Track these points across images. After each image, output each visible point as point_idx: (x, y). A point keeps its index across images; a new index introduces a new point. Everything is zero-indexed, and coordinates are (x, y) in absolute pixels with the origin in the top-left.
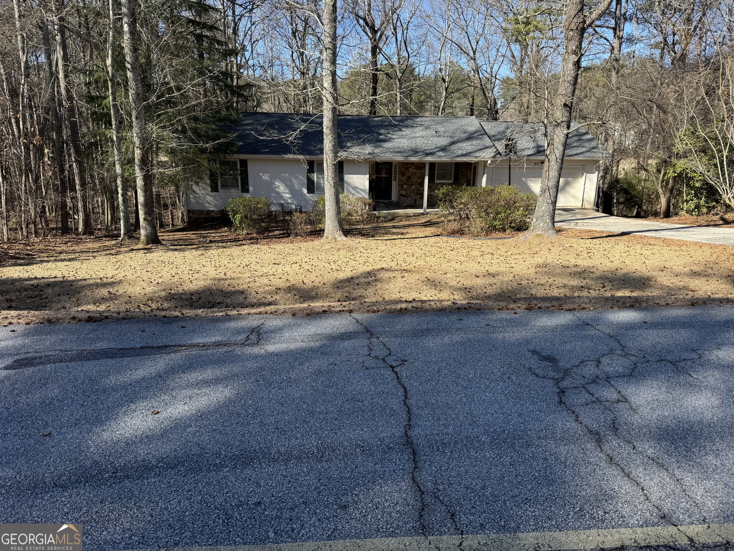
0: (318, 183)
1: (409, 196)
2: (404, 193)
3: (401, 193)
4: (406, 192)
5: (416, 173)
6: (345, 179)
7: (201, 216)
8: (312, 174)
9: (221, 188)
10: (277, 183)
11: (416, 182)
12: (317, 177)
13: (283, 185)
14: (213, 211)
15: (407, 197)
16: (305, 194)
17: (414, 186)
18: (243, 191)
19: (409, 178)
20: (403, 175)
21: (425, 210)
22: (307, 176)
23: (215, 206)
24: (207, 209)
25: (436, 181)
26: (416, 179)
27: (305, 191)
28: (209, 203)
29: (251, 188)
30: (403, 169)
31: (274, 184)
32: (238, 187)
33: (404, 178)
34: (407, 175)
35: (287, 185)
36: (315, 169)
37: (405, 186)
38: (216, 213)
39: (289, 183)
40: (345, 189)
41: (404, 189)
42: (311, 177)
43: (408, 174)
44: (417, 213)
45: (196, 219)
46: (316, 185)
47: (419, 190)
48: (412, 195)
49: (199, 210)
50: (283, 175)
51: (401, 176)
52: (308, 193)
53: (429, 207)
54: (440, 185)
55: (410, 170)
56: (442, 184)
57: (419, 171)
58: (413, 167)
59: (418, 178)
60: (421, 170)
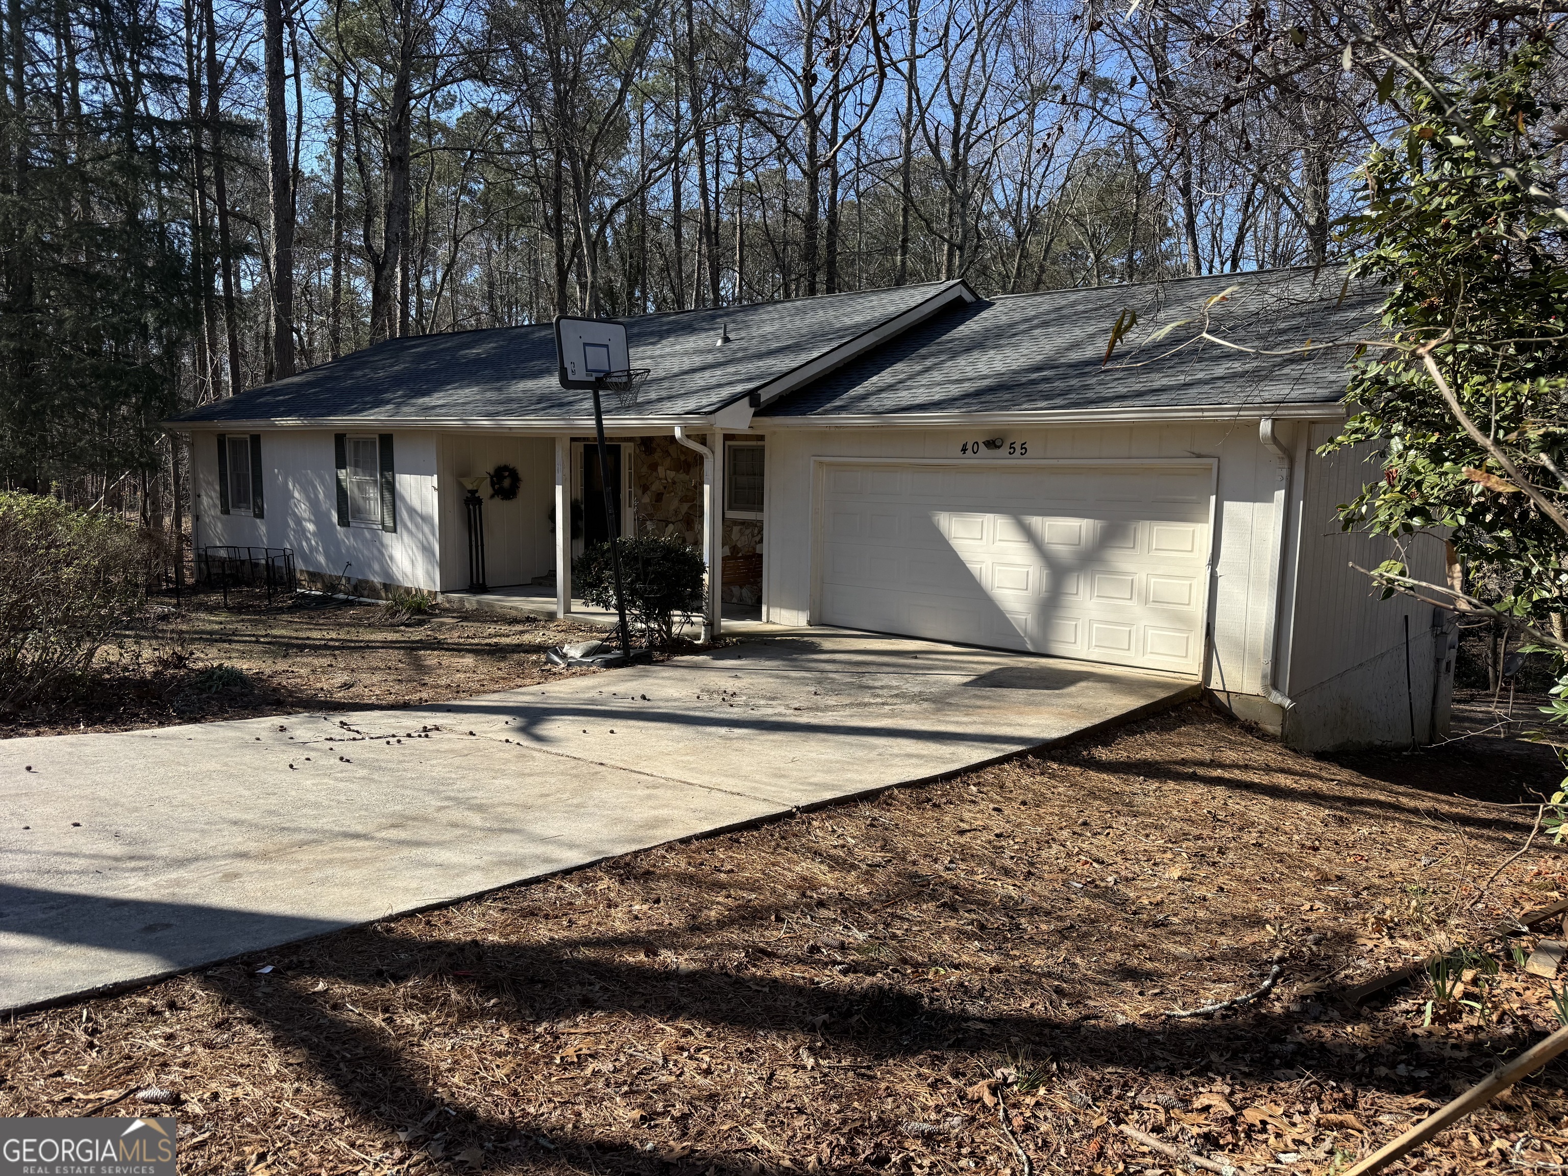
6: (397, 485)
8: (343, 471)
10: (297, 495)
12: (351, 481)
13: (305, 500)
16: (334, 527)
17: (671, 528)
19: (659, 497)
20: (645, 489)
22: (337, 476)
26: (676, 503)
27: (335, 518)
29: (265, 506)
30: (644, 470)
31: (293, 496)
33: (646, 499)
34: (654, 488)
35: (309, 501)
36: (349, 457)
39: (312, 496)
40: (397, 515)
42: (342, 478)
43: (657, 486)
46: (349, 503)
51: (640, 492)
52: (339, 523)
54: (736, 529)
55: (661, 470)
56: (743, 523)
57: (682, 476)
58: (668, 462)
59: (682, 501)
60: (687, 473)
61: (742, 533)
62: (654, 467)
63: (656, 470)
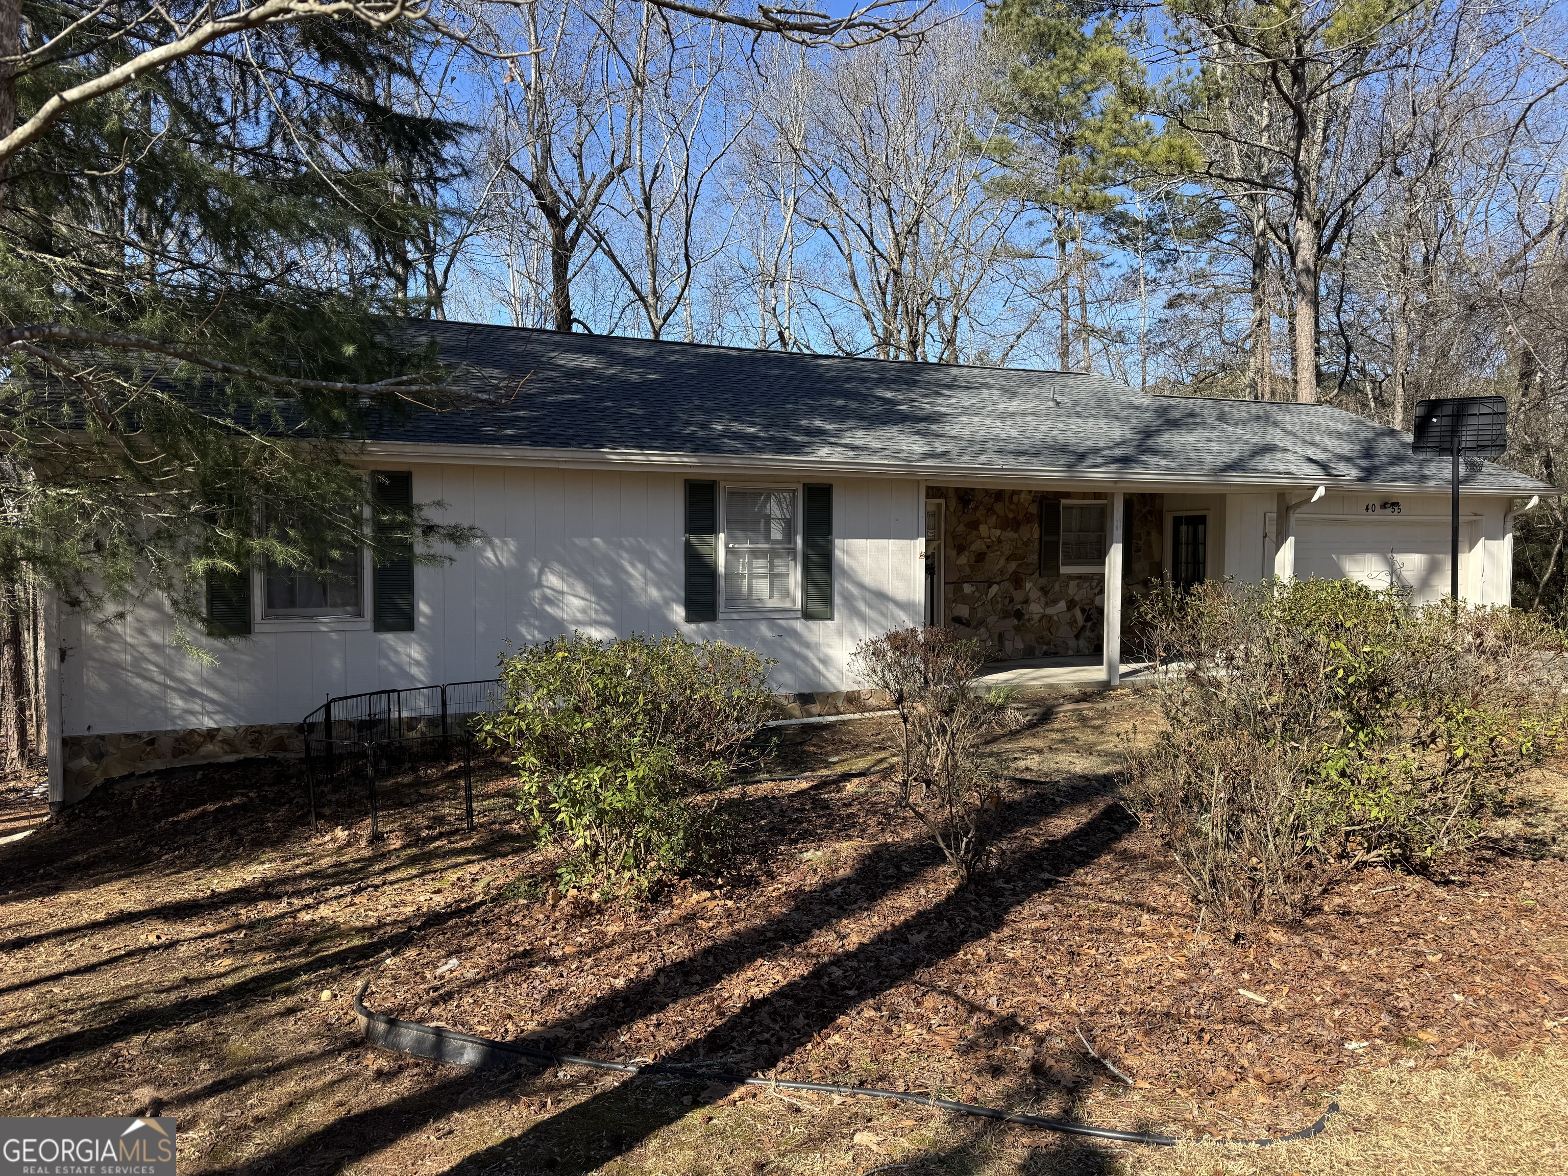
0: (729, 575)
1: (982, 623)
2: (964, 611)
3: (956, 614)
4: (973, 609)
5: (999, 541)
6: (838, 554)
7: (142, 768)
8: (706, 537)
9: (266, 616)
10: (553, 580)
11: (1002, 572)
12: (729, 551)
13: (580, 589)
14: (211, 734)
15: (976, 628)
16: (674, 627)
17: (995, 588)
18: (381, 625)
19: (980, 557)
20: (960, 549)
21: (1111, 669)
22: (688, 545)
23: (225, 709)
24: (180, 725)
25: (1064, 570)
26: (1002, 562)
27: (678, 613)
28: (191, 694)
29: (423, 607)
30: (961, 528)
31: (539, 585)
32: (357, 602)
33: (963, 560)
34: (973, 547)
35: (596, 590)
36: (722, 514)
37: (967, 589)
38: (229, 743)
39: (608, 582)
40: (837, 600)
41: (964, 599)
42: (702, 548)
43: (978, 546)
44: (1089, 684)
45: (110, 783)
46: (722, 583)
47: (1012, 600)
48: (992, 620)
49: (135, 736)
50: (581, 542)
51: (953, 553)
52: (689, 619)
53: (1127, 654)
54: (1073, 584)
55: (983, 529)
56: (1079, 577)
57: (1011, 534)
58: (992, 520)
59: (1008, 559)
60: (1016, 531)
61: (1079, 587)
62: (974, 525)
63: (977, 528)
